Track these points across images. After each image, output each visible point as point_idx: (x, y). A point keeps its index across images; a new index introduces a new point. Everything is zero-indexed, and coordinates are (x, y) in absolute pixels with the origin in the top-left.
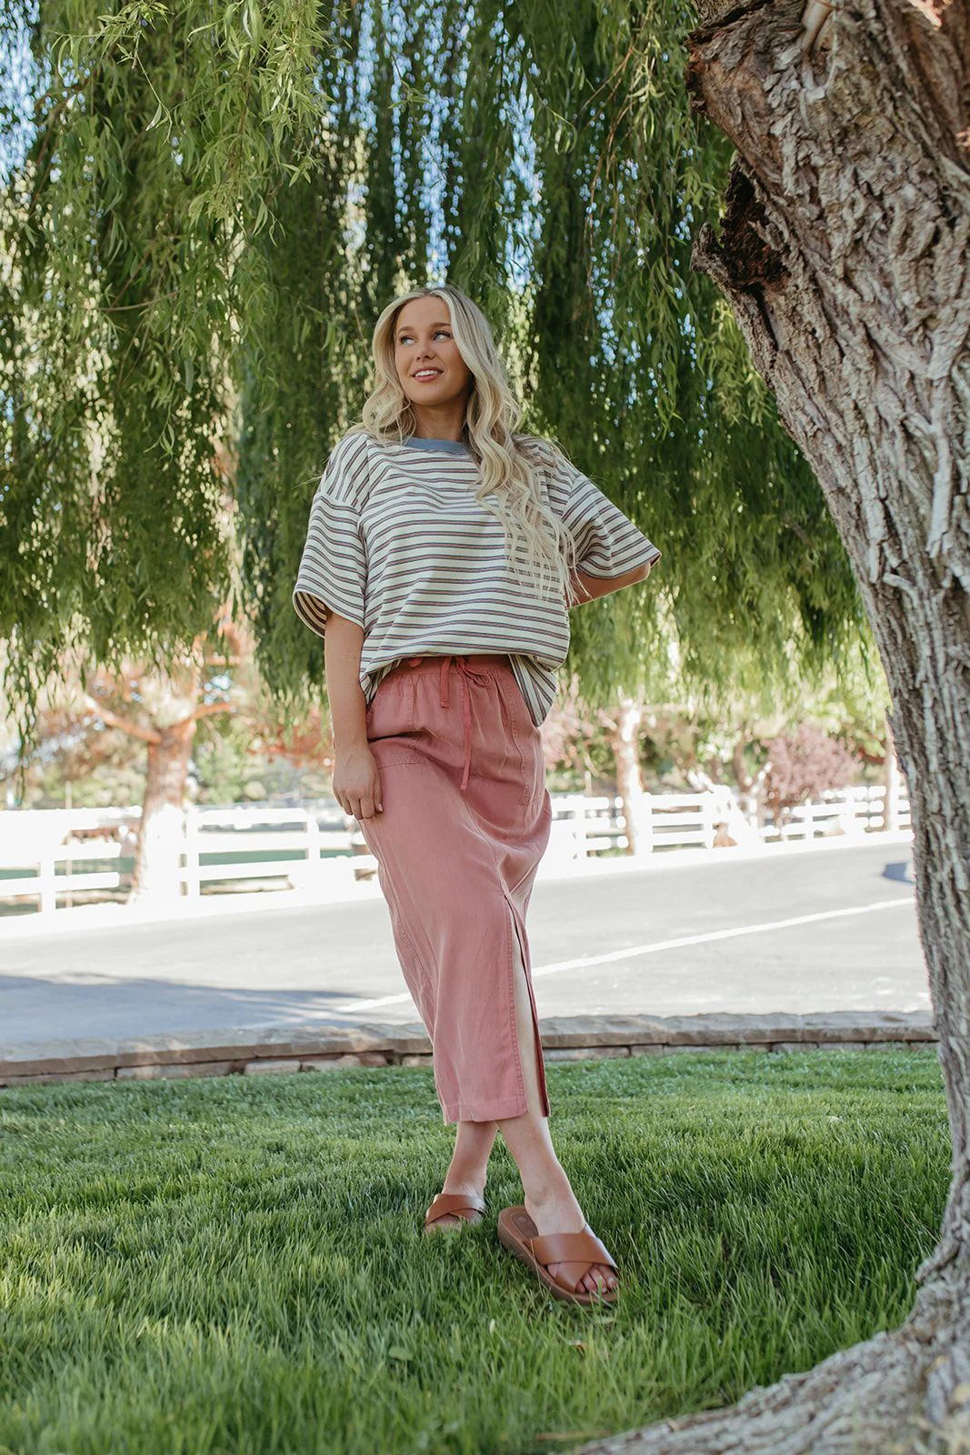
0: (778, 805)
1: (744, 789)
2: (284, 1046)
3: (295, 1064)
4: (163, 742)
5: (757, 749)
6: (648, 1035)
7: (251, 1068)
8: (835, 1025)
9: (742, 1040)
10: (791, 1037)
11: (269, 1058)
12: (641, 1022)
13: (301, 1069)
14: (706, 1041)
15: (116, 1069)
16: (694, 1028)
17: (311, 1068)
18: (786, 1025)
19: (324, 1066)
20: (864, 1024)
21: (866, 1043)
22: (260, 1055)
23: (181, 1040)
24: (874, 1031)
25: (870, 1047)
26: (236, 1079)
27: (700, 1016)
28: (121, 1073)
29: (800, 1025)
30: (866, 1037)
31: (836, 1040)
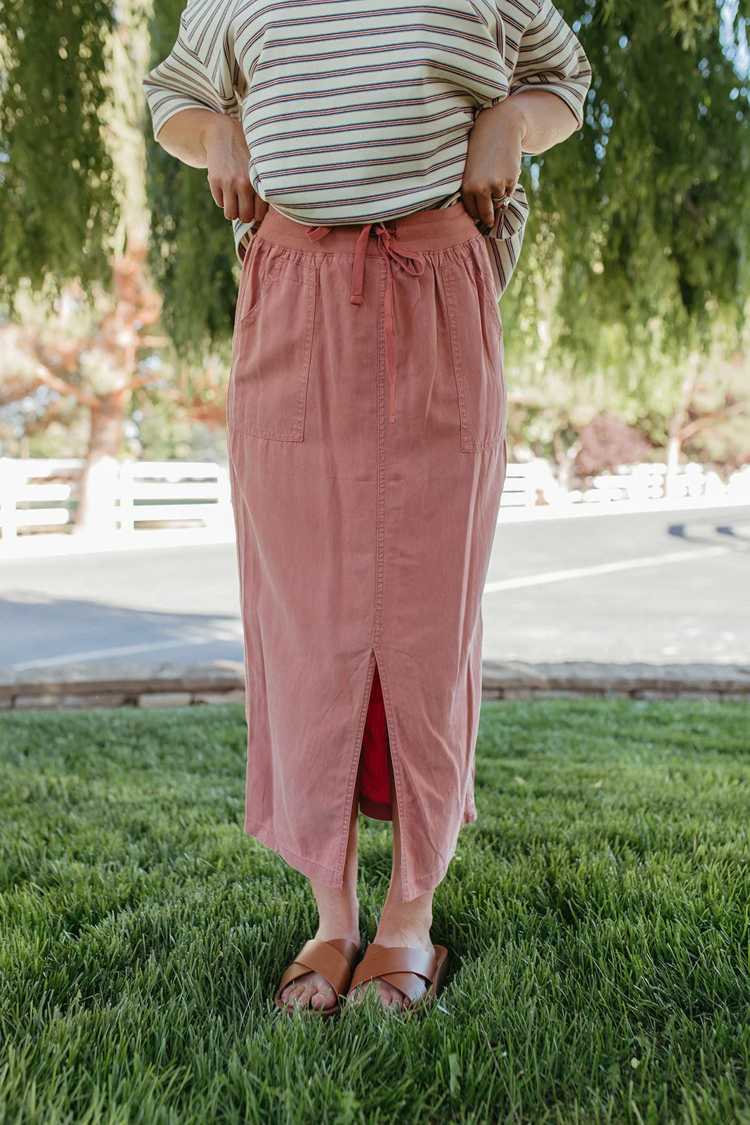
0: (583, 475)
1: (557, 463)
2: (177, 681)
3: (186, 698)
4: (103, 407)
5: (568, 434)
6: (519, 680)
7: (145, 700)
8: (694, 676)
9: (608, 686)
10: (652, 685)
11: (163, 691)
12: (513, 667)
13: (192, 703)
14: (574, 686)
15: (14, 698)
16: (563, 675)
17: (201, 702)
18: (648, 675)
19: (215, 699)
20: (722, 676)
21: (721, 692)
22: (154, 687)
23: (81, 672)
24: (730, 683)
25: (726, 697)
26: (127, 711)
27: (567, 663)
28: (21, 701)
29: (661, 675)
30: (723, 687)
31: (694, 689)
